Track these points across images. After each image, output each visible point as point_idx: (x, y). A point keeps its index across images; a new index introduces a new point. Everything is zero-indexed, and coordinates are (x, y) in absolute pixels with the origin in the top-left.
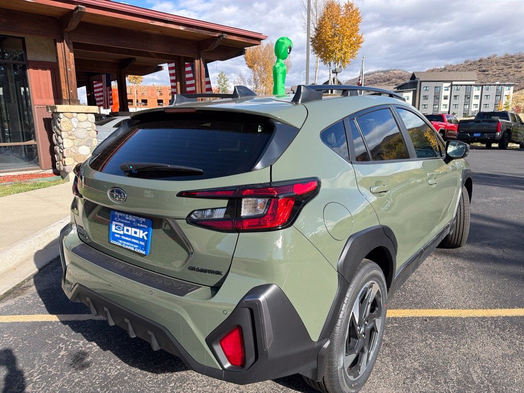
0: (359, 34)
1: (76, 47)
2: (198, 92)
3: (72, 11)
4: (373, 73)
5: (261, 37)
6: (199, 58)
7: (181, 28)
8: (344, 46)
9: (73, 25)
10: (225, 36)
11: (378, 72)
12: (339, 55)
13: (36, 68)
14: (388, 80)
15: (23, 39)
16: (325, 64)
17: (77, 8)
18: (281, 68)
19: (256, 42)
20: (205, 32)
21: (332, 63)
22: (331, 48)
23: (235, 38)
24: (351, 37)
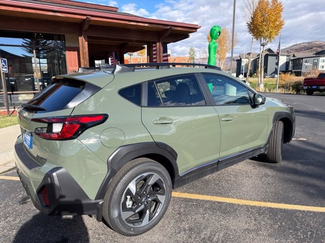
0: (282, 19)
1: (89, 39)
2: (158, 62)
3: (85, 20)
4: (300, 44)
5: (197, 27)
6: (159, 42)
7: (146, 25)
8: (270, 28)
9: (86, 27)
10: (173, 28)
11: (303, 43)
12: (267, 34)
13: (70, 50)
14: (311, 49)
15: (64, 35)
16: (257, 40)
17: (87, 18)
18: (213, 45)
19: (194, 30)
20: (161, 26)
21: (262, 39)
22: (261, 30)
23: (180, 29)
24: (275, 21)
